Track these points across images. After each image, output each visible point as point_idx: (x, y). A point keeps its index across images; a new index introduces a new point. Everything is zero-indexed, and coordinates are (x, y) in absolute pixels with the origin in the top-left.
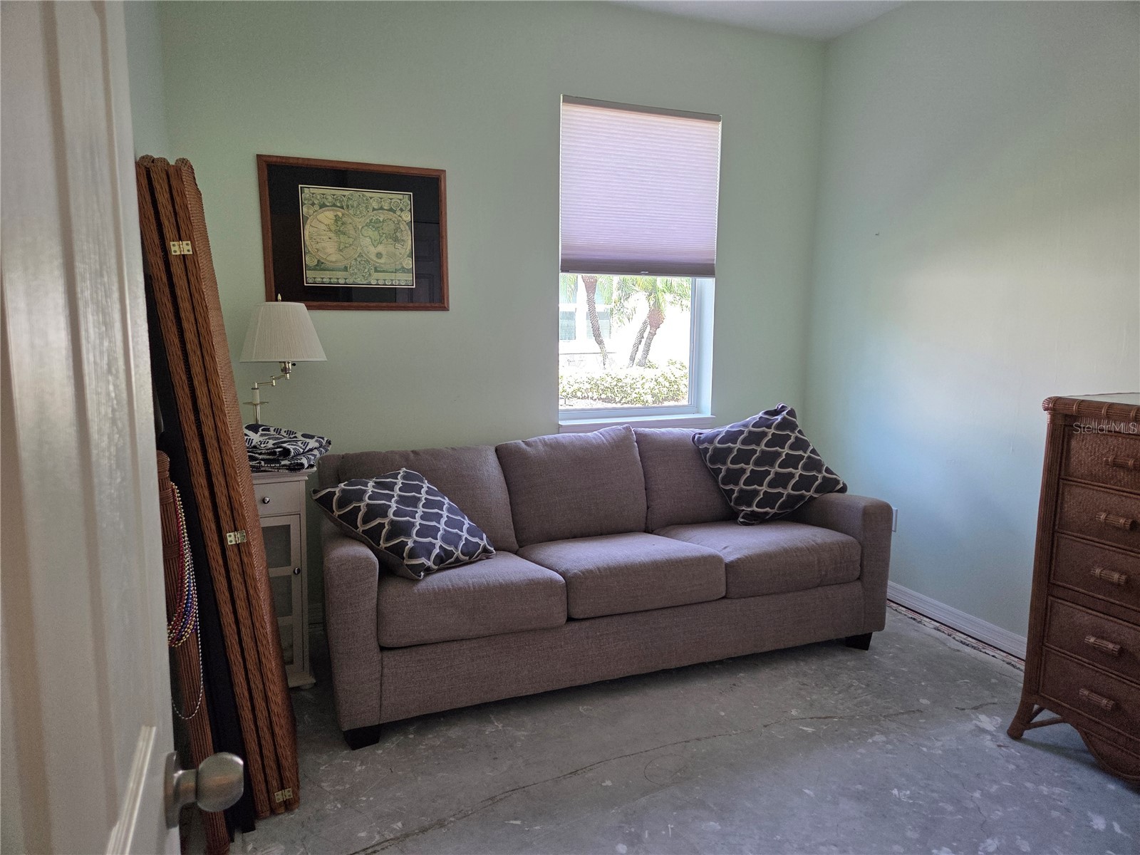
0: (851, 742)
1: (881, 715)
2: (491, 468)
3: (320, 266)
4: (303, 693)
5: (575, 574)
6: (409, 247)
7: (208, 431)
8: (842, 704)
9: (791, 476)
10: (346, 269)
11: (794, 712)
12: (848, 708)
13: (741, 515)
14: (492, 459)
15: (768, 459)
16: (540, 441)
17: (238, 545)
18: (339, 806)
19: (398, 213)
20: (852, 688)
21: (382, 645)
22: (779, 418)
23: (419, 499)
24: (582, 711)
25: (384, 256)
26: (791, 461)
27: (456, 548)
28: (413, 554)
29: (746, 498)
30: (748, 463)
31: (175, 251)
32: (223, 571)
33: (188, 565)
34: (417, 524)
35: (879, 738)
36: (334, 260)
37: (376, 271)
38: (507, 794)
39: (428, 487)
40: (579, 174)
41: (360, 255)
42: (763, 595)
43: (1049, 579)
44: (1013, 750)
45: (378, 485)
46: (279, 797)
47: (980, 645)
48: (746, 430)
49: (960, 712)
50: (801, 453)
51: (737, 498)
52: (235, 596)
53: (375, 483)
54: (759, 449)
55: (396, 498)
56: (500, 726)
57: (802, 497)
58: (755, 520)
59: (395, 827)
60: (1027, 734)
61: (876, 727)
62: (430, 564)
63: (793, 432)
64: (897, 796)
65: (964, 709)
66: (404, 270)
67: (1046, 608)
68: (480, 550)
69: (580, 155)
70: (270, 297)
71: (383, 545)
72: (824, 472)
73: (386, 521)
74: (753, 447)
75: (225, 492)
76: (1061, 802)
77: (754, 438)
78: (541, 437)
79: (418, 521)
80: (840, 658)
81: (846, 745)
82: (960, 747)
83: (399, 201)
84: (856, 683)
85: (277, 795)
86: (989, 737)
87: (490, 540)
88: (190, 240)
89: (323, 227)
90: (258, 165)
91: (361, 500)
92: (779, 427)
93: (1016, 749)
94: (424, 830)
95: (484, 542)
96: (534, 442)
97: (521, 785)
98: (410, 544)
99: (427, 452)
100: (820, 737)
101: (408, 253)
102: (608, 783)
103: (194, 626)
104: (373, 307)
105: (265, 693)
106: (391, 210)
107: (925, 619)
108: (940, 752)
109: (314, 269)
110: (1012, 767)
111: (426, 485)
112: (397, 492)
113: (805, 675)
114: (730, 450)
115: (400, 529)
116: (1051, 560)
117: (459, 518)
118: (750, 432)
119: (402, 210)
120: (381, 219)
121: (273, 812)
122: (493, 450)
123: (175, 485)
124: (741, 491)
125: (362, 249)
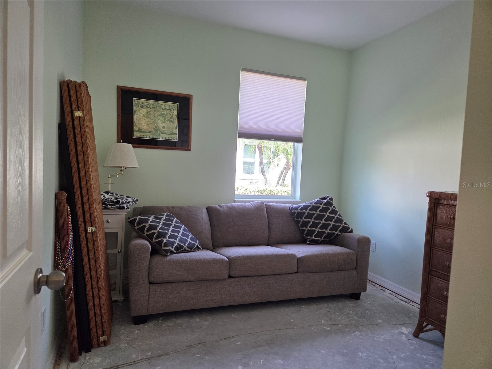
0: (345, 334)
1: (360, 325)
2: (204, 215)
3: (139, 131)
4: (118, 303)
5: (233, 258)
6: (176, 125)
7: (84, 186)
8: (344, 320)
9: (329, 225)
10: (150, 132)
11: (323, 322)
12: (346, 321)
13: (308, 241)
14: (205, 211)
15: (320, 217)
16: (225, 206)
17: (92, 232)
18: (126, 345)
19: (172, 111)
20: (349, 314)
21: (150, 281)
22: (326, 201)
23: (171, 224)
24: (233, 316)
25: (166, 128)
26: (330, 219)
27: (185, 244)
28: (166, 245)
29: (310, 233)
30: (311, 219)
31: (76, 115)
32: (85, 242)
33: (71, 238)
34: (169, 234)
35: (357, 333)
36: (145, 128)
37: (162, 133)
38: (196, 345)
39: (176, 220)
40: (247, 99)
41: (156, 127)
42: (313, 272)
43: (429, 267)
44: (414, 342)
45: (155, 218)
46: (102, 339)
47: (408, 301)
48: (311, 205)
49: (394, 325)
50: (334, 215)
51: (307, 233)
52: (90, 253)
53: (154, 217)
54: (316, 213)
55: (162, 223)
56: (198, 320)
57: (334, 234)
58: (314, 243)
59: (148, 354)
60: (421, 335)
61: (357, 329)
62: (173, 249)
63: (331, 207)
64: (361, 355)
65: (396, 325)
66: (173, 134)
67: (428, 281)
68: (195, 247)
69: (248, 92)
70: (118, 141)
71: (154, 241)
72: (343, 224)
73: (156, 231)
74: (314, 212)
75: (88, 210)
76: (431, 362)
77: (315, 208)
78: (226, 204)
79: (169, 232)
80: (347, 302)
81: (342, 335)
82: (391, 339)
83: (173, 106)
84: (351, 312)
85: (101, 338)
86: (404, 336)
87: (200, 243)
88: (82, 111)
89: (142, 115)
90: (117, 89)
91: (147, 222)
92: (325, 204)
93: (415, 341)
94: (159, 356)
95: (197, 244)
96: (223, 206)
97: (203, 342)
98: (165, 241)
99: (178, 207)
100: (332, 332)
101: (175, 127)
102: (239, 343)
103: (71, 262)
104: (160, 148)
105: (99, 295)
106: (169, 110)
107: (386, 290)
108: (382, 340)
109: (137, 131)
110: (412, 348)
111: (175, 220)
112: (162, 221)
113: (330, 308)
114: (304, 213)
115: (162, 235)
116: (430, 259)
117: (188, 233)
118: (313, 206)
119: (174, 110)
120: (165, 113)
121: (99, 346)
122: (206, 208)
123: (69, 205)
124: (308, 230)
125: (157, 125)
